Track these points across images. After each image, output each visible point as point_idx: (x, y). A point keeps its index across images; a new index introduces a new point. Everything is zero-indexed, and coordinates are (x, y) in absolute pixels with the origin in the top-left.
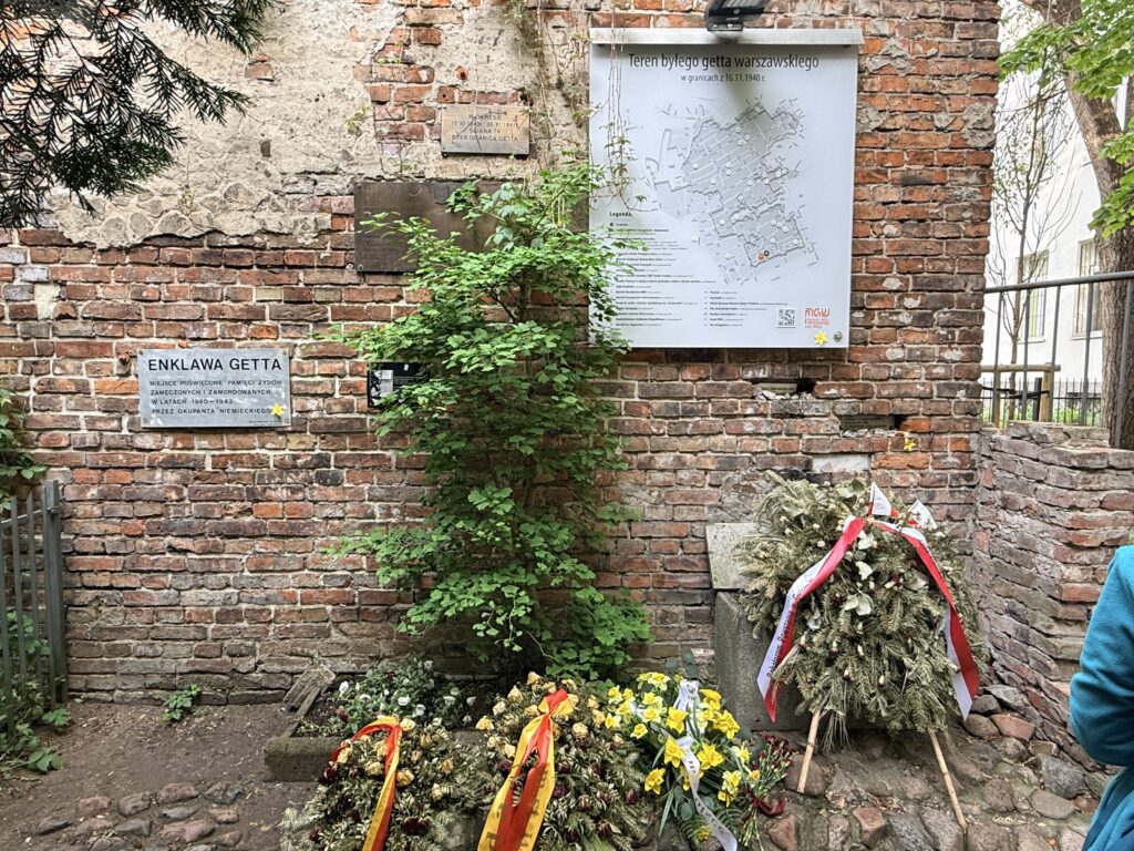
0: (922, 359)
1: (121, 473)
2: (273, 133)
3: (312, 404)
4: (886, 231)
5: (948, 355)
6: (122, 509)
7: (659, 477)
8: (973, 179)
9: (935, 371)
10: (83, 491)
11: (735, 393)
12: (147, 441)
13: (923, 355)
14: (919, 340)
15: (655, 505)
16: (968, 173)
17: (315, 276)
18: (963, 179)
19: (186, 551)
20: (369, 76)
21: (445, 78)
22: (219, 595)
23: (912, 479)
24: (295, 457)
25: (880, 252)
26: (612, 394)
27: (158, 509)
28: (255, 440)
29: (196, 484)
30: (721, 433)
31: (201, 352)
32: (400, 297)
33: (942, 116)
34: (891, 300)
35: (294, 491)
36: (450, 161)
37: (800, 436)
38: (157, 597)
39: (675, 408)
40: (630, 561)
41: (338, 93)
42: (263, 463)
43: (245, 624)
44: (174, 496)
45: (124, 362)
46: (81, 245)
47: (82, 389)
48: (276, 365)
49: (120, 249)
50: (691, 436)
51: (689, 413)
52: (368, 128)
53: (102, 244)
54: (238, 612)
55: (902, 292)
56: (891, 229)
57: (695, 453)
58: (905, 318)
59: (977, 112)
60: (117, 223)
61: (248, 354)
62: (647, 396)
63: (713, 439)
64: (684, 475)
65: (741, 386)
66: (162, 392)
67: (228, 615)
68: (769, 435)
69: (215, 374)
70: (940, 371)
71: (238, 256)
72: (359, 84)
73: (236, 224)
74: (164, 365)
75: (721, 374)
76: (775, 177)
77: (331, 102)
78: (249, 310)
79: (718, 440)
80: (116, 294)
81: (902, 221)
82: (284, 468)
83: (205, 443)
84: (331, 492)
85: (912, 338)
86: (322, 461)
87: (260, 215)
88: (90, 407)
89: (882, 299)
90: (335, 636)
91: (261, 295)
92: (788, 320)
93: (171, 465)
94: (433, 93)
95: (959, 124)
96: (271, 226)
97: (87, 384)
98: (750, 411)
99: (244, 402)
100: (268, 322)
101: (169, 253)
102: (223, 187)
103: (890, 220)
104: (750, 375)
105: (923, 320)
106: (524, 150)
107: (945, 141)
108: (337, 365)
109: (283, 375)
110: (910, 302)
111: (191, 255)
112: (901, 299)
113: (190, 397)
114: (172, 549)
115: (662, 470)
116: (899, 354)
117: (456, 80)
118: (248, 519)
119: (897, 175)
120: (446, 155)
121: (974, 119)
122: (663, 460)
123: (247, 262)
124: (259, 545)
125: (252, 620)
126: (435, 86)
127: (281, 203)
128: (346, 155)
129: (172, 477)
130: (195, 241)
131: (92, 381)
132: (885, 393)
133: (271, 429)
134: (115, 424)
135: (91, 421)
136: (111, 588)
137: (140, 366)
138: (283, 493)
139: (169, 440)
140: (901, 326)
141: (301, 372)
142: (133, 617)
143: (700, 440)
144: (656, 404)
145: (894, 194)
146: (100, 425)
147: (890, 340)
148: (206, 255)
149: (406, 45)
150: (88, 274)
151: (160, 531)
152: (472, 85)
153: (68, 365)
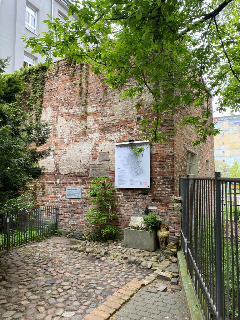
0: (164, 190)
1: (64, 204)
2: (81, 159)
3: (84, 195)
4: (157, 169)
5: (168, 190)
6: (64, 209)
7: (126, 208)
8: (170, 160)
9: (166, 192)
10: (60, 206)
11: (136, 195)
12: (66, 200)
13: (164, 189)
14: (164, 187)
15: (125, 213)
17: (85, 178)
18: (169, 161)
19: (69, 215)
20: (91, 151)
22: (73, 222)
23: (164, 211)
24: (82, 203)
25: (157, 173)
26: (119, 195)
27: (67, 209)
28: (78, 200)
29: (71, 206)
31: (73, 188)
33: (165, 151)
35: (81, 207)
37: (146, 202)
38: (67, 221)
39: (127, 197)
40: (122, 222)
41: (88, 154)
42: (78, 203)
43: (75, 226)
44: (69, 207)
45: (65, 189)
46: (62, 174)
47: (61, 193)
48: (80, 190)
49: (66, 175)
50: (130, 202)
51: (130, 198)
52: (91, 158)
53: (64, 174)
54: (74, 224)
55: (160, 179)
56: (158, 169)
57: (131, 204)
60: (65, 171)
61: (77, 188)
63: (133, 202)
64: (129, 208)
66: (69, 193)
67: (73, 225)
68: (141, 202)
69: (74, 191)
71: (77, 175)
72: (90, 153)
73: (77, 171)
74: (69, 189)
75: (134, 192)
76: (139, 162)
78: (77, 182)
79: (134, 202)
80: (65, 181)
81: (160, 168)
82: (81, 204)
83: (72, 200)
84: (86, 207)
85: (162, 187)
86: (85, 203)
87: (79, 170)
88: (61, 195)
89: (157, 180)
90: (85, 229)
91: (80, 180)
92: (141, 184)
93: (69, 203)
94: (98, 153)
95: (167, 152)
96: (81, 171)
98: (138, 198)
99: (76, 195)
100: (80, 184)
101: (70, 175)
102: (76, 167)
103: (158, 168)
104: (138, 192)
105: (163, 184)
106: (108, 160)
107: (166, 155)
108: (87, 190)
110: (161, 181)
113: (71, 194)
114: (68, 215)
116: (160, 189)
117: (101, 151)
118: (76, 211)
119: (158, 160)
120: (99, 161)
121: (170, 151)
122: (126, 205)
124: (77, 215)
125: (76, 226)
127: (82, 168)
128: (89, 162)
129: (69, 204)
130: (73, 173)
132: (158, 196)
133: (79, 198)
134: (63, 197)
135: (61, 197)
136: (62, 219)
137: (66, 190)
138: (80, 208)
139: (69, 199)
140: (160, 185)
141: (83, 191)
142: (64, 224)
143: (131, 202)
144: (125, 196)
145: (158, 163)
147: (159, 187)
148: (74, 175)
149: (96, 147)
150: (62, 178)
151: (68, 212)
152: (103, 152)
153: (60, 189)
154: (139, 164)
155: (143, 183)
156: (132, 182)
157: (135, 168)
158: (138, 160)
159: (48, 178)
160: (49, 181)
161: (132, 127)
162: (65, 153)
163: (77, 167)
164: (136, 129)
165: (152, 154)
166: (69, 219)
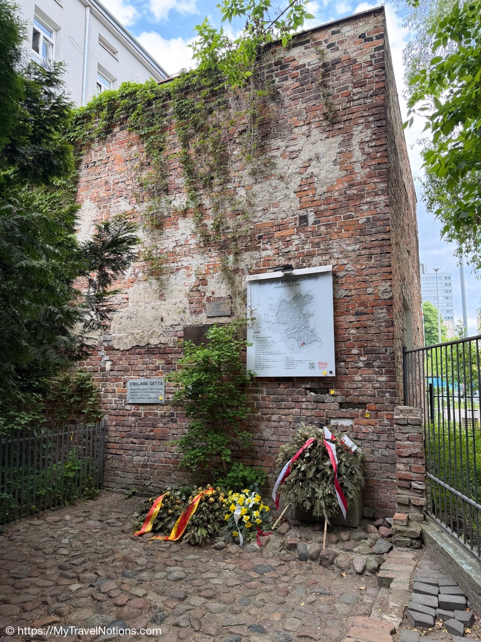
0: (370, 381)
1: (121, 417)
2: (164, 315)
3: (170, 396)
4: (351, 332)
5: (380, 379)
6: (121, 429)
7: (274, 424)
8: (384, 310)
9: (375, 385)
10: (112, 423)
11: (298, 393)
12: (128, 407)
13: (369, 379)
14: (368, 373)
15: (272, 435)
16: (382, 309)
18: (380, 311)
19: (135, 443)
20: (189, 296)
21: (208, 294)
22: (143, 459)
23: (370, 430)
24: (165, 413)
25: (350, 340)
26: (257, 393)
27: (129, 429)
28: (154, 407)
29: (139, 421)
30: (294, 408)
31: (143, 380)
33: (370, 289)
34: (356, 358)
35: (164, 424)
36: (209, 319)
37: (324, 410)
38: (127, 458)
39: (278, 398)
40: (264, 456)
41: (181, 302)
42: (156, 415)
43: (148, 469)
44: (133, 425)
45: (124, 383)
46: (117, 350)
47: (114, 391)
48: (161, 384)
49: (126, 350)
50: (284, 409)
51: (283, 400)
52: (188, 311)
53: (122, 349)
54: (147, 465)
55: (359, 355)
56: (353, 331)
57: (286, 415)
58: (361, 364)
59: (384, 286)
60: (126, 343)
61: (154, 380)
62: (269, 394)
63: (291, 410)
64: (282, 423)
65: (301, 391)
66: (133, 392)
67: (144, 466)
68: (313, 409)
69: (145, 387)
70: (377, 385)
71: (154, 351)
72: (186, 299)
73: (154, 341)
74: (134, 384)
75: (293, 386)
76: (306, 317)
77: (179, 305)
78: (156, 367)
79: (293, 411)
80: (124, 363)
81: (358, 328)
82: (163, 416)
83: (142, 408)
84: (174, 425)
85: (365, 372)
86: (172, 414)
87: (160, 339)
88: (115, 397)
89: (351, 357)
90: (173, 476)
91: (159, 362)
92: (312, 366)
93: (133, 415)
94: (205, 299)
95: (376, 292)
98: (304, 400)
99: (152, 395)
100: (160, 370)
101: (137, 351)
102: (151, 331)
103: (353, 328)
104: (304, 386)
105: (368, 365)
106: (230, 314)
107: (372, 298)
108: (178, 383)
109: (163, 387)
110: (362, 358)
111: (143, 351)
112: (359, 357)
113: (139, 394)
114: (132, 443)
115: (274, 421)
116: (360, 378)
117: (211, 295)
118: (152, 433)
119: (354, 312)
120: (208, 317)
121: (382, 289)
122: (274, 417)
123: (156, 352)
124: (154, 442)
125: (151, 468)
126: (206, 297)
127: (165, 335)
128: (182, 319)
129: (133, 419)
131: (116, 389)
132: (355, 394)
133: (159, 404)
134: (121, 402)
135: (115, 401)
136: (116, 454)
137: (128, 384)
138: (161, 425)
139: (133, 407)
140: (360, 368)
141: (168, 386)
142: (120, 464)
143: (287, 410)
144: (272, 397)
145: (353, 319)
146: (117, 402)
147: (356, 373)
148: (146, 351)
149: (198, 286)
150: (118, 357)
151: (129, 436)
152: (216, 296)
153: (112, 384)
154: (307, 322)
155: (317, 365)
156: (290, 363)
157: (296, 330)
158: (304, 312)
161: (288, 239)
162: (126, 301)
163: (153, 333)
164: (296, 242)
165: (337, 297)
166: (134, 453)
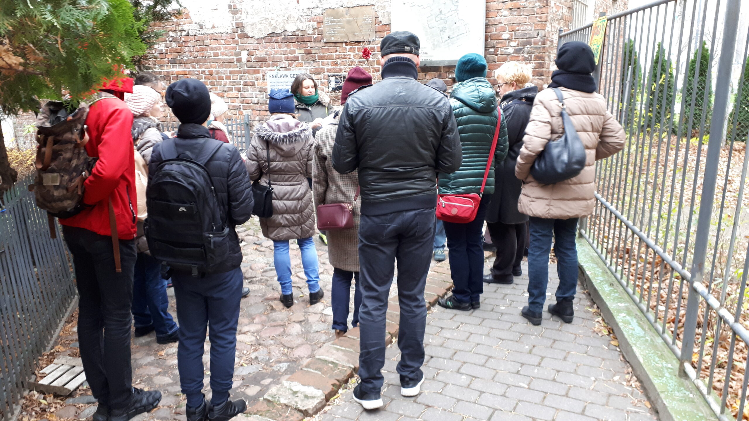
1: (264, 112)
4: (503, 14)
17: (312, 44)
25: (501, 23)
31: (283, 72)
32: (336, 51)
34: (506, 44)
45: (263, 75)
46: (252, 38)
47: (253, 85)
49: (262, 38)
53: (257, 37)
55: (510, 40)
56: (505, 13)
58: (511, 50)
60: (260, 30)
69: (286, 79)
71: (292, 39)
73: (291, 28)
74: (273, 76)
78: (295, 57)
80: (261, 53)
81: (511, 9)
87: (297, 25)
88: (255, 90)
89: (501, 43)
96: (300, 28)
97: (254, 83)
100: (300, 61)
101: (274, 38)
102: (287, 15)
103: (505, 9)
105: (518, 51)
108: (319, 76)
110: (513, 44)
111: (279, 39)
112: (509, 42)
123: (294, 40)
127: (302, 20)
128: (320, 1)
130: (280, 34)
131: (256, 82)
134: (262, 96)
135: (256, 95)
140: (509, 54)
146: (258, 96)
148: (283, 39)
150: (254, 46)
153: (249, 76)
159: (217, 49)
160: (220, 57)
163: (290, 17)
